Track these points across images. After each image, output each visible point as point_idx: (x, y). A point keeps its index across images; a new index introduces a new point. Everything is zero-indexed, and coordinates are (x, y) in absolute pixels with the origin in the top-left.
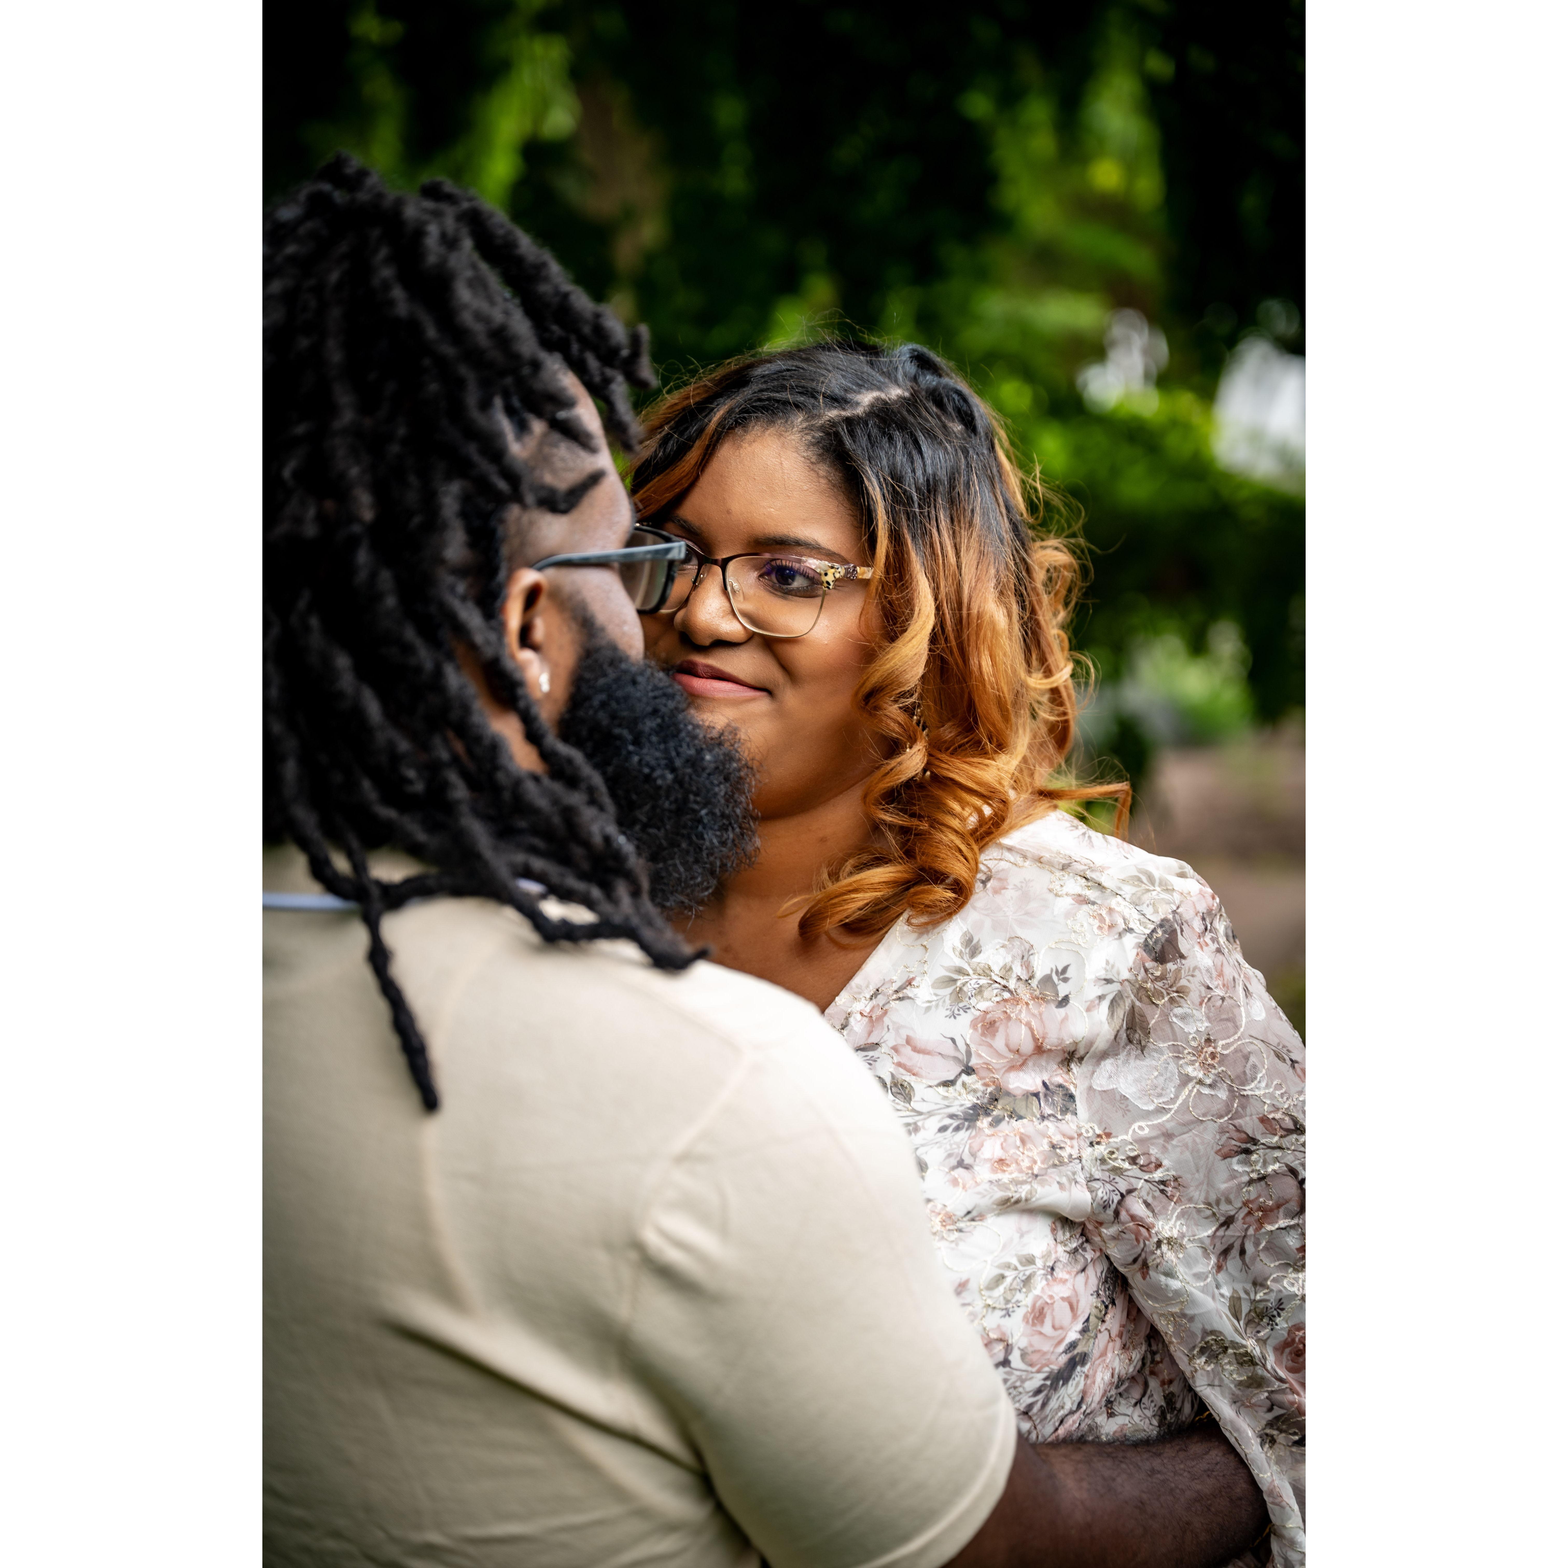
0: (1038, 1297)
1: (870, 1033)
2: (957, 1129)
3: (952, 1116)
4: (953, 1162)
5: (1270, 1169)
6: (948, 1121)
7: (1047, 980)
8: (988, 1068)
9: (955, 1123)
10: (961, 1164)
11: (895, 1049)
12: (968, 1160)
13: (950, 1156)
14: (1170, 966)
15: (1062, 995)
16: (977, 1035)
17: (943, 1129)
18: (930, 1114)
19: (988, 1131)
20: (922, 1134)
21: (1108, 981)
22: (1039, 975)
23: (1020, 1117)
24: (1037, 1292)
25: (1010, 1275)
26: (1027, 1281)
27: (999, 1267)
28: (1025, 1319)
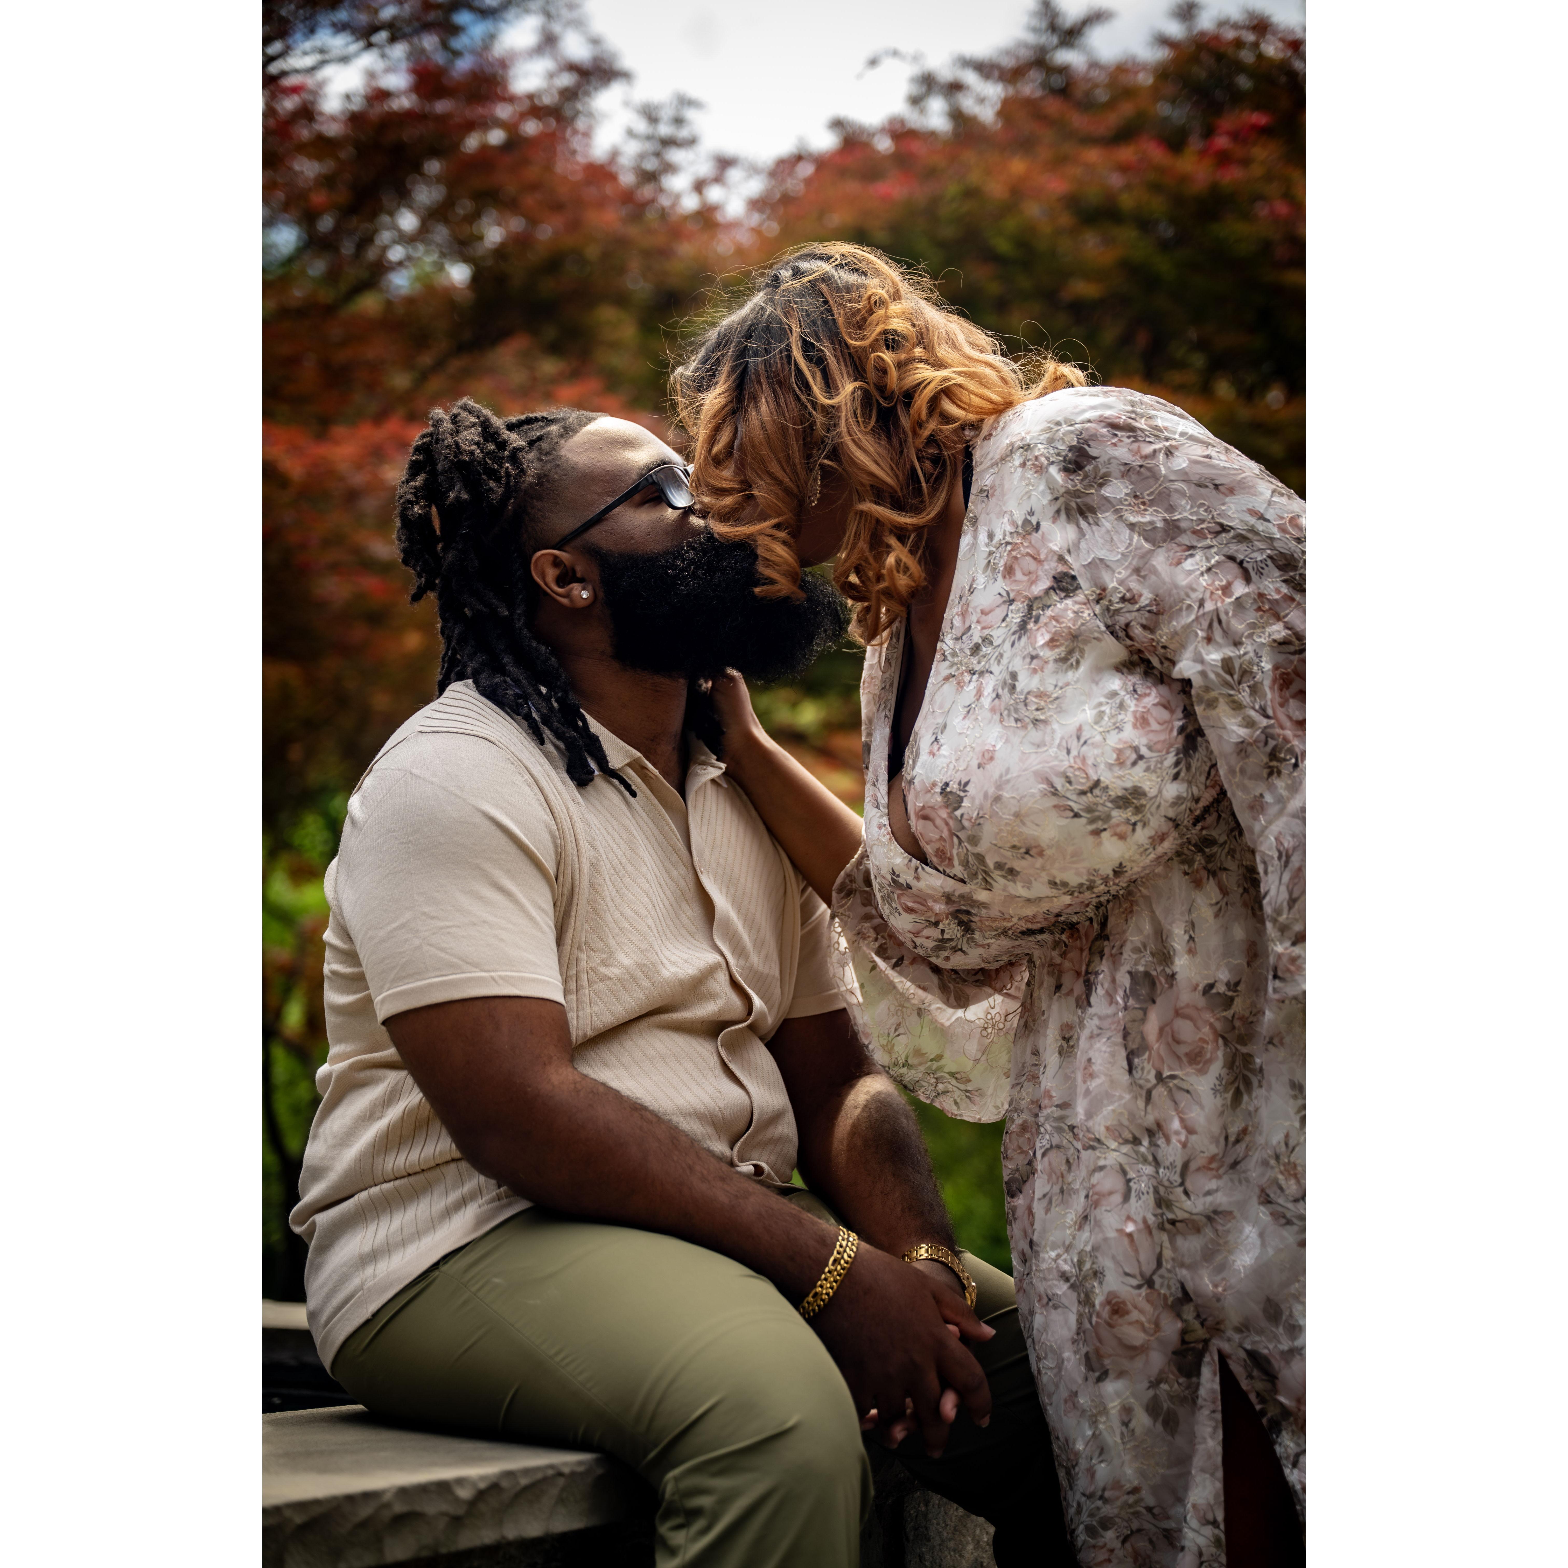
0: (1135, 712)
1: (964, 622)
2: (1020, 638)
3: (1014, 633)
4: (1028, 660)
5: (1213, 562)
6: (1013, 638)
7: (1026, 522)
8: (1018, 592)
9: (1017, 636)
10: (1033, 658)
11: (978, 622)
12: (1034, 653)
13: (1024, 658)
14: (1089, 468)
15: (1035, 523)
16: (1008, 581)
17: (1013, 644)
18: (1004, 641)
19: (1035, 628)
20: (1006, 656)
21: (1056, 499)
22: (1020, 523)
23: (1049, 607)
24: (1133, 708)
25: (1106, 709)
26: (1121, 706)
27: (1095, 708)
28: (1135, 726)
